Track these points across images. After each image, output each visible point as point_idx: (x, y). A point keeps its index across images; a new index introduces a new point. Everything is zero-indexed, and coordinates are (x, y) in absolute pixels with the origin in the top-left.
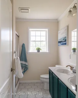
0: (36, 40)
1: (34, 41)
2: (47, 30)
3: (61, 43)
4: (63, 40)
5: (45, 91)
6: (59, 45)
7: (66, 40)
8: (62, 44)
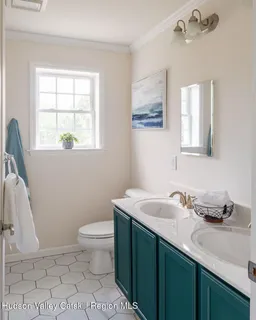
0: (59, 108)
1: (52, 111)
2: (98, 74)
3: (145, 121)
4: (152, 111)
5: (97, 277)
6: (134, 127)
7: (161, 112)
8: (147, 125)
